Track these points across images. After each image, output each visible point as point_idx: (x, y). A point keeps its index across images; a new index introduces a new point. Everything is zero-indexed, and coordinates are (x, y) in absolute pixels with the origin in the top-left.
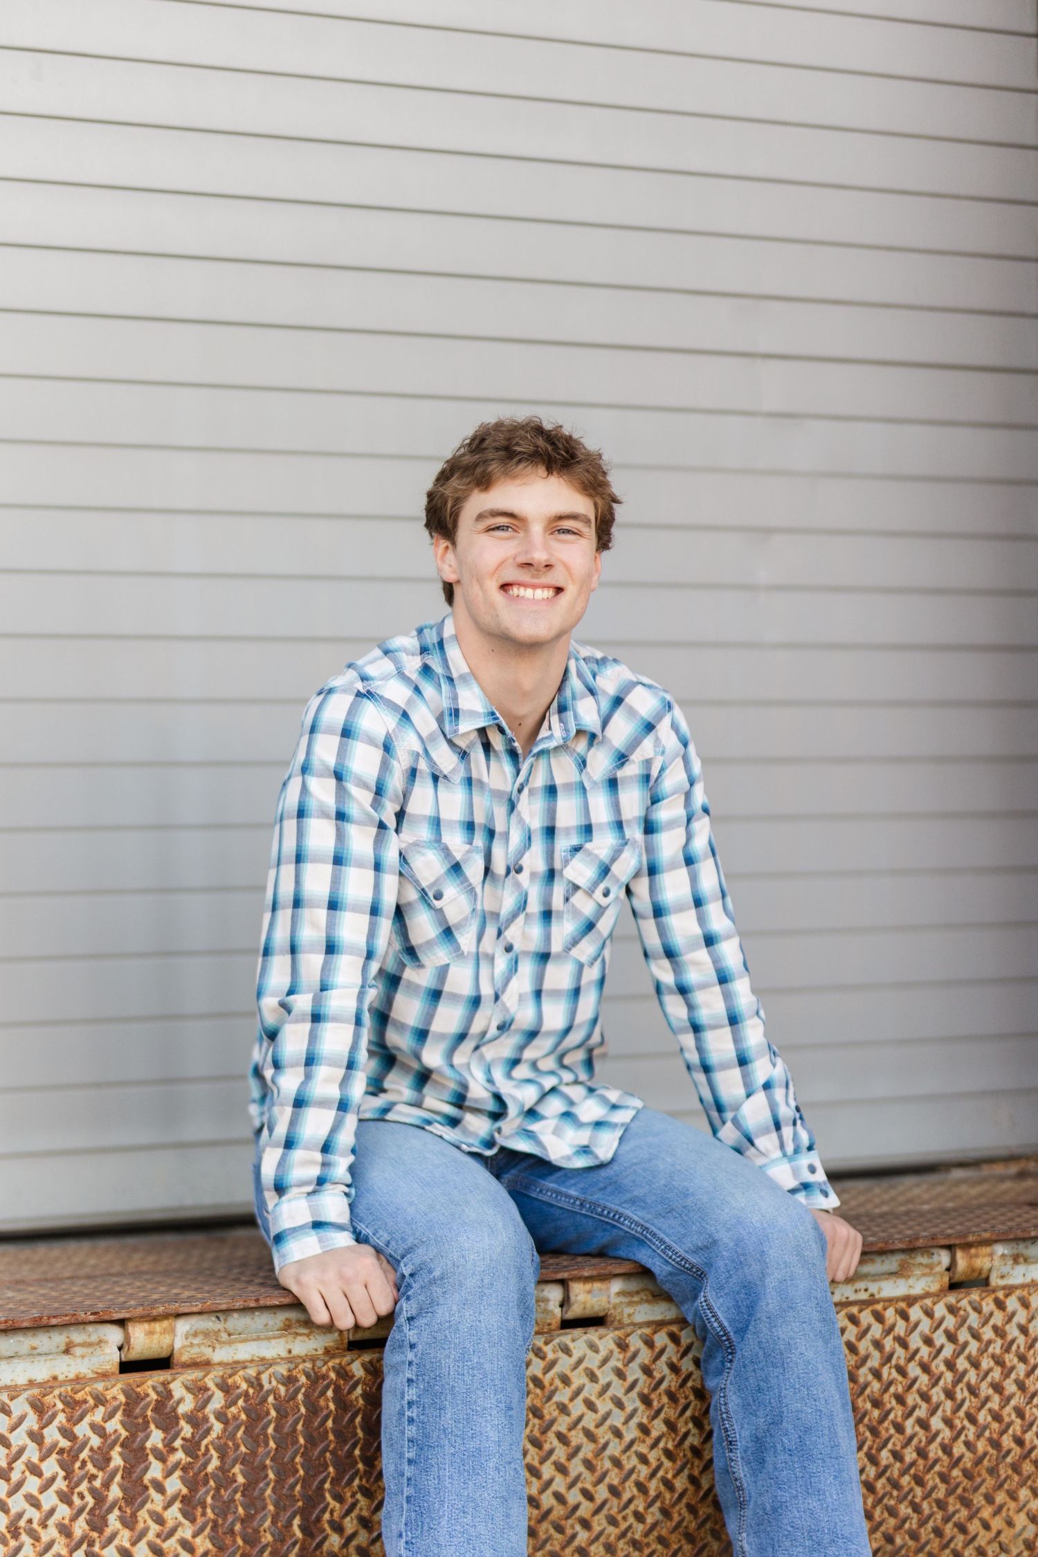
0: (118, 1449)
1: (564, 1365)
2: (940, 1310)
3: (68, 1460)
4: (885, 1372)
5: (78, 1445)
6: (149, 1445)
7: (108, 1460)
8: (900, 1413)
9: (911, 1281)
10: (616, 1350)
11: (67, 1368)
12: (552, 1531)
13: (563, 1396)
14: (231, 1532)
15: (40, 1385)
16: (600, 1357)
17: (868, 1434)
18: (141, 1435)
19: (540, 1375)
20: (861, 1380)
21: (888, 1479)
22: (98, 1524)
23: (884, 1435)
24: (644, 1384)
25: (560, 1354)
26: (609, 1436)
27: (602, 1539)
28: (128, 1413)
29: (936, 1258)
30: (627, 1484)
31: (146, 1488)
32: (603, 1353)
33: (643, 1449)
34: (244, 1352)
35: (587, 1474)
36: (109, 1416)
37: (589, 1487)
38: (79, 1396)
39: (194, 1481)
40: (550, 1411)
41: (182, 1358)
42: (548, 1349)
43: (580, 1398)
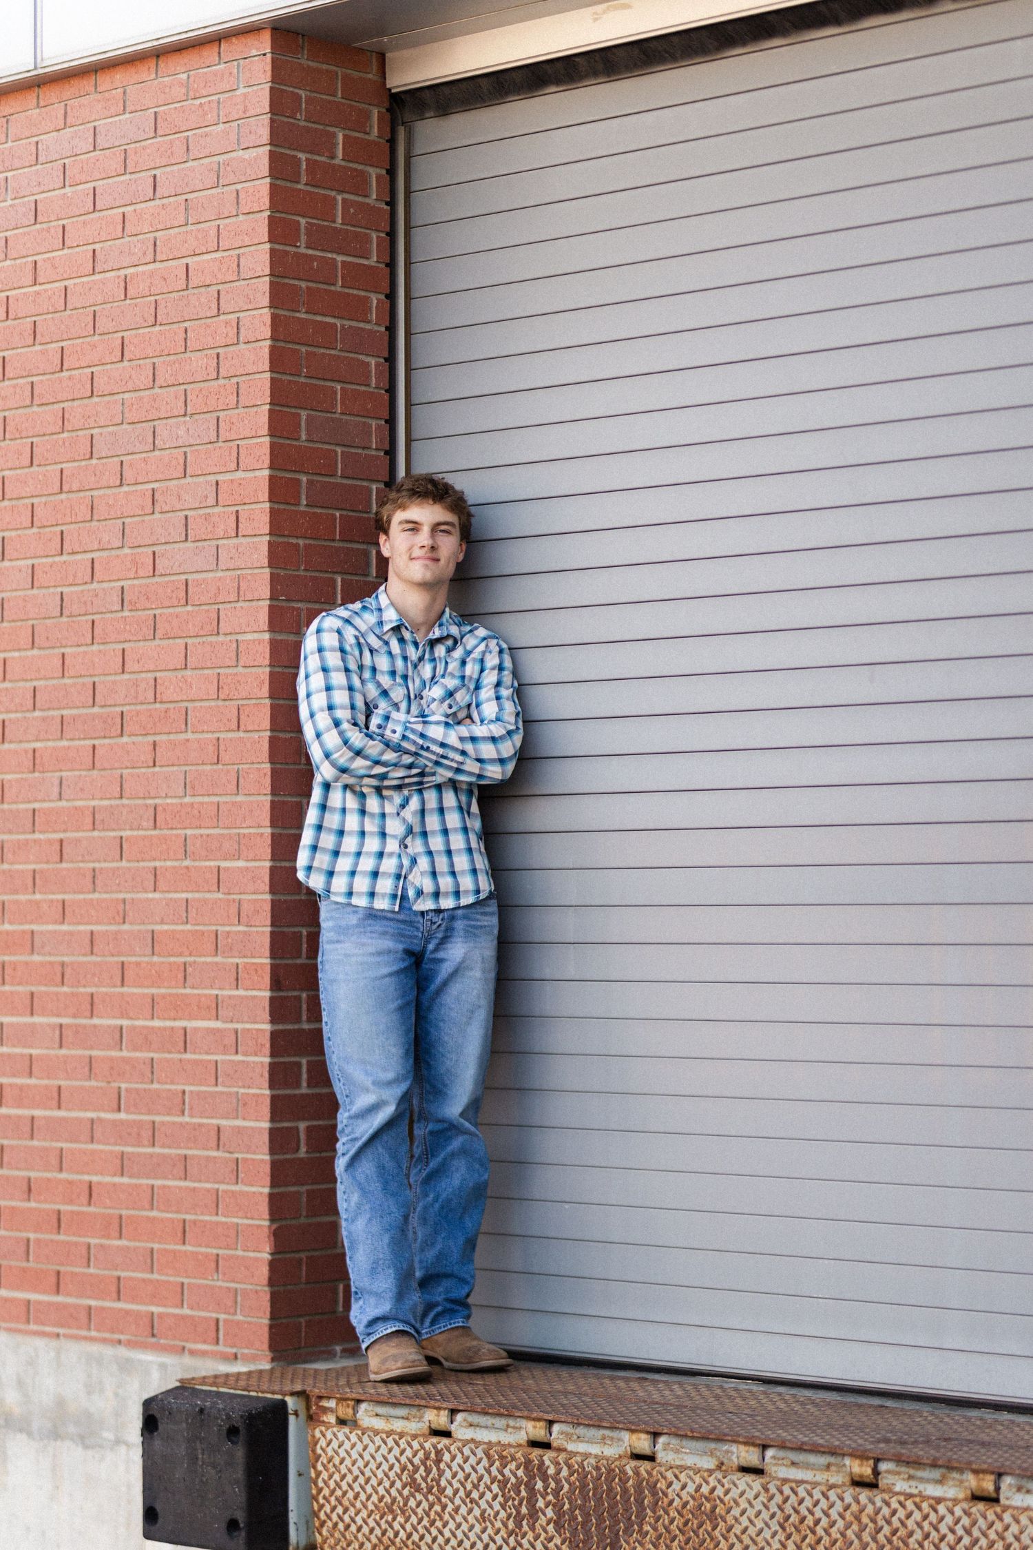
0: (523, 1486)
1: (734, 1493)
2: (958, 1511)
3: (503, 1484)
5: (506, 1481)
7: (520, 1491)
9: (945, 1488)
10: (762, 1491)
11: (506, 1438)
13: (736, 1512)
15: (503, 1445)
16: (754, 1493)
18: (533, 1482)
19: (722, 1496)
22: (519, 1524)
24: (780, 1516)
25: (732, 1486)
28: (526, 1468)
29: (964, 1477)
32: (755, 1491)
34: (581, 1447)
36: (518, 1468)
38: (504, 1453)
39: (559, 1513)
40: (730, 1520)
41: (555, 1444)
42: (725, 1481)
43: (745, 1516)
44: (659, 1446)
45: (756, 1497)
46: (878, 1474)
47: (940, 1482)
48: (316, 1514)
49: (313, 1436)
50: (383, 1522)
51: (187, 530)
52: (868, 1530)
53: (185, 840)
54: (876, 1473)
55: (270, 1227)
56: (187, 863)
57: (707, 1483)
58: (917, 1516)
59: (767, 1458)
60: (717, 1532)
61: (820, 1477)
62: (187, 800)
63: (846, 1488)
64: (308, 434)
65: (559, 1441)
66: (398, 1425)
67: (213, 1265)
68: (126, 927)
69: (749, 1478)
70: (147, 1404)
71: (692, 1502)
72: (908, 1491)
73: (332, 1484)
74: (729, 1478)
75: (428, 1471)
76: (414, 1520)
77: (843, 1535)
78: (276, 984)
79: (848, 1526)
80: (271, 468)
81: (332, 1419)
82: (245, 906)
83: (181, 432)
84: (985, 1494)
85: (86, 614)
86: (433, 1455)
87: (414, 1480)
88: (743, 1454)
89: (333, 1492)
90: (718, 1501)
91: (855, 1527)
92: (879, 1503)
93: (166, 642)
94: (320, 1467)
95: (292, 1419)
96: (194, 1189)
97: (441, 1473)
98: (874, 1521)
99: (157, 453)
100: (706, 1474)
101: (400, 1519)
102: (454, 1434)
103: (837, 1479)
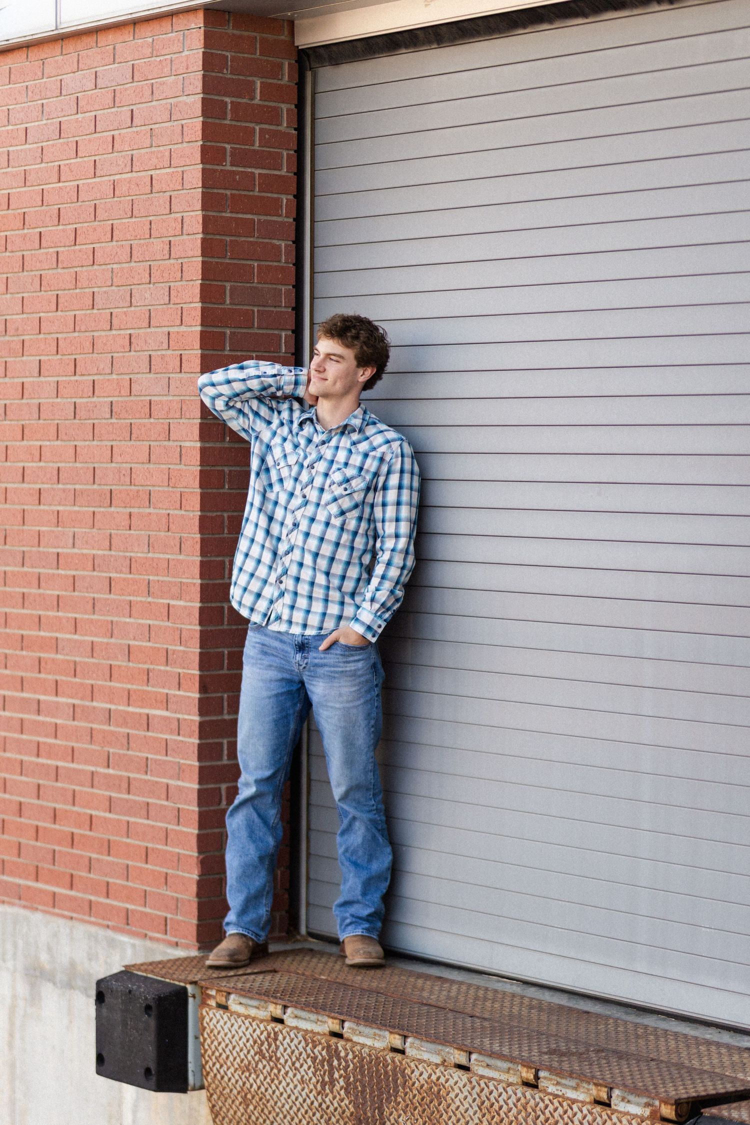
0: (326, 1062)
1: (451, 1082)
2: (585, 1110)
3: (314, 1059)
7: (324, 1066)
9: (578, 1093)
10: (468, 1082)
11: (317, 1028)
13: (452, 1095)
14: (359, 1107)
15: (314, 1033)
18: (332, 1060)
19: (444, 1083)
22: (323, 1089)
24: (478, 1101)
25: (450, 1077)
28: (327, 1051)
29: (590, 1087)
32: (464, 1082)
34: (361, 1040)
36: (323, 1050)
38: (315, 1039)
39: (348, 1083)
40: (449, 1099)
41: (345, 1036)
42: (446, 1073)
43: (458, 1098)
44: (407, 1044)
45: (464, 1086)
46: (539, 1079)
47: (576, 1088)
48: (203, 1067)
49: (202, 1014)
50: (243, 1077)
51: (150, 365)
52: (531, 1116)
53: (149, 583)
54: (537, 1077)
55: (198, 858)
56: (150, 599)
57: (435, 1073)
58: (560, 1110)
59: (472, 1060)
60: (441, 1108)
61: (504, 1077)
62: (150, 555)
63: (518, 1087)
64: (231, 298)
65: (348, 1034)
66: (253, 1012)
67: (163, 880)
68: (113, 640)
69: (460, 1073)
70: (99, 983)
71: (426, 1085)
72: (556, 1092)
73: (213, 1048)
74: (448, 1071)
75: (270, 1045)
76: (261, 1077)
77: (516, 1118)
78: (203, 688)
79: (519, 1112)
80: (202, 325)
81: (212, 1003)
82: (184, 633)
83: (147, 295)
84: (602, 1100)
85: (89, 419)
86: (272, 1035)
87: (261, 1051)
88: (457, 1056)
89: (213, 1053)
90: (442, 1087)
91: (523, 1114)
92: (538, 1100)
93: (138, 443)
94: (206, 1036)
95: (191, 1000)
96: (153, 827)
97: (277, 1048)
98: (534, 1111)
99: (133, 309)
100: (434, 1067)
101: (253, 1076)
102: (286, 1022)
103: (513, 1079)
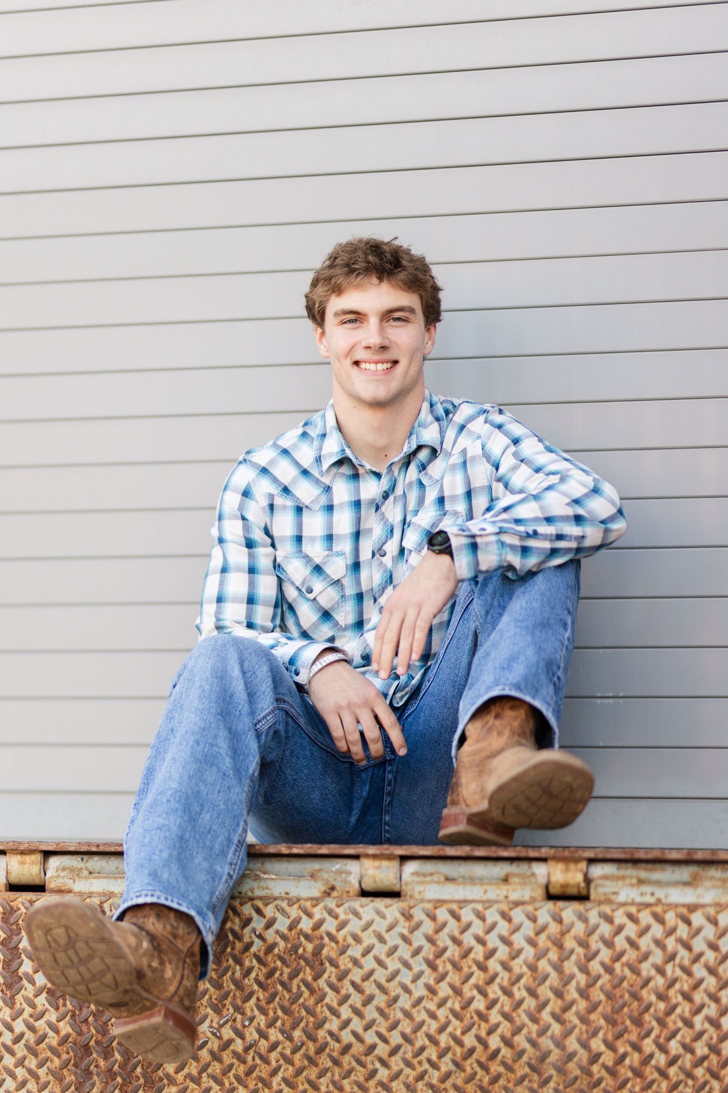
1: (355, 926)
4: (669, 968)
6: (21, 946)
8: (687, 1009)
9: (700, 891)
10: (402, 919)
12: (354, 1064)
13: (355, 951)
14: (86, 1021)
16: (386, 923)
17: (654, 1023)
18: (15, 938)
19: (333, 932)
20: (644, 973)
21: (680, 1068)
23: (672, 1026)
24: (428, 951)
25: (351, 916)
26: (399, 990)
27: (401, 1078)
28: (5, 921)
30: (419, 1034)
31: (21, 979)
32: (389, 920)
33: (432, 1006)
34: (98, 886)
35: (380, 1019)
37: (383, 1031)
40: (344, 962)
41: (51, 885)
42: (340, 911)
43: (371, 955)
45: (390, 928)
46: (591, 881)
47: (691, 883)
52: (573, 957)
54: (587, 880)
57: (310, 915)
58: (656, 931)
59: (406, 875)
60: (322, 982)
65: (60, 880)
69: (378, 904)
71: (282, 944)
72: (639, 899)
74: (346, 905)
79: (540, 955)
88: (371, 872)
90: (326, 940)
91: (553, 955)
92: (593, 920)
98: (584, 944)
100: (306, 904)
103: (525, 893)
